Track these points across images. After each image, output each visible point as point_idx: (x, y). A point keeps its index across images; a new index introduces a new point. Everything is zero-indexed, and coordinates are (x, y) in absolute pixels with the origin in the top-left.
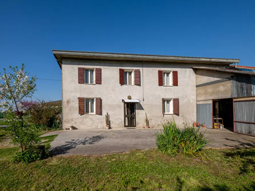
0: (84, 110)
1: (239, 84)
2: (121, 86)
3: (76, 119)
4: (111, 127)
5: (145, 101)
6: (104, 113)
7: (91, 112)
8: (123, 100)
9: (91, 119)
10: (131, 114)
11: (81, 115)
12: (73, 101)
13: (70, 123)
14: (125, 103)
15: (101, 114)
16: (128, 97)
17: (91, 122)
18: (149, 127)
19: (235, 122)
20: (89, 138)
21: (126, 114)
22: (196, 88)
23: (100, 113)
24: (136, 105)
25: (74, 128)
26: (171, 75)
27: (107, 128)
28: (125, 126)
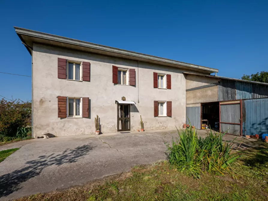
0: (66, 112)
1: (225, 88)
2: (114, 85)
3: (53, 124)
4: (102, 132)
5: (140, 103)
6: (93, 115)
7: (76, 115)
8: (116, 101)
9: (76, 124)
10: (125, 117)
11: (62, 118)
12: (50, 101)
13: (45, 129)
14: (118, 104)
15: (89, 117)
16: (122, 98)
17: (75, 127)
18: (144, 131)
19: (221, 123)
20: (71, 150)
21: (120, 117)
22: (185, 92)
23: (87, 116)
24: (131, 107)
25: (50, 136)
26: (165, 78)
27: (97, 133)
28: (119, 130)
